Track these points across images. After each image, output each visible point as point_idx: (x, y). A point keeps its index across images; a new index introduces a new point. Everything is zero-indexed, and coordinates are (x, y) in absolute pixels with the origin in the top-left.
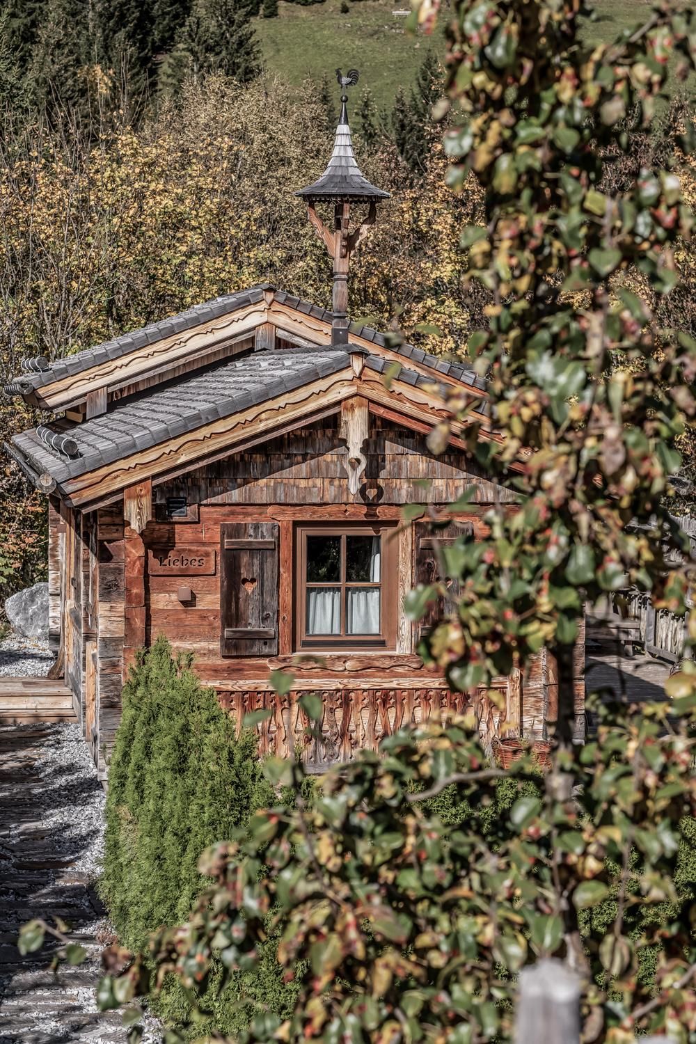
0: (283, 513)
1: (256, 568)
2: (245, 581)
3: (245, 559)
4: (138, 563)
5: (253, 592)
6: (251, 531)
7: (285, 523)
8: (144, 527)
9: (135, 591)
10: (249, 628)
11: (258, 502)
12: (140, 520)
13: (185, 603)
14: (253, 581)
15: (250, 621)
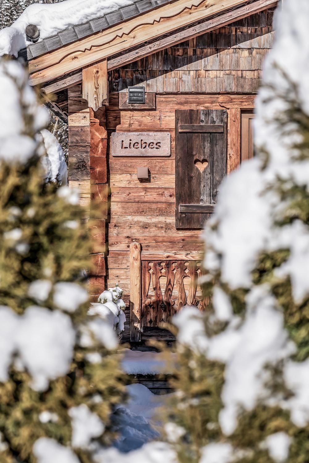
0: (231, 101)
1: (207, 150)
2: (197, 161)
3: (197, 142)
4: (101, 144)
5: (204, 172)
6: (203, 117)
7: (233, 111)
8: (100, 106)
9: (98, 169)
10: (201, 204)
11: (208, 91)
12: (96, 99)
13: (142, 180)
14: (204, 161)
15: (202, 197)
